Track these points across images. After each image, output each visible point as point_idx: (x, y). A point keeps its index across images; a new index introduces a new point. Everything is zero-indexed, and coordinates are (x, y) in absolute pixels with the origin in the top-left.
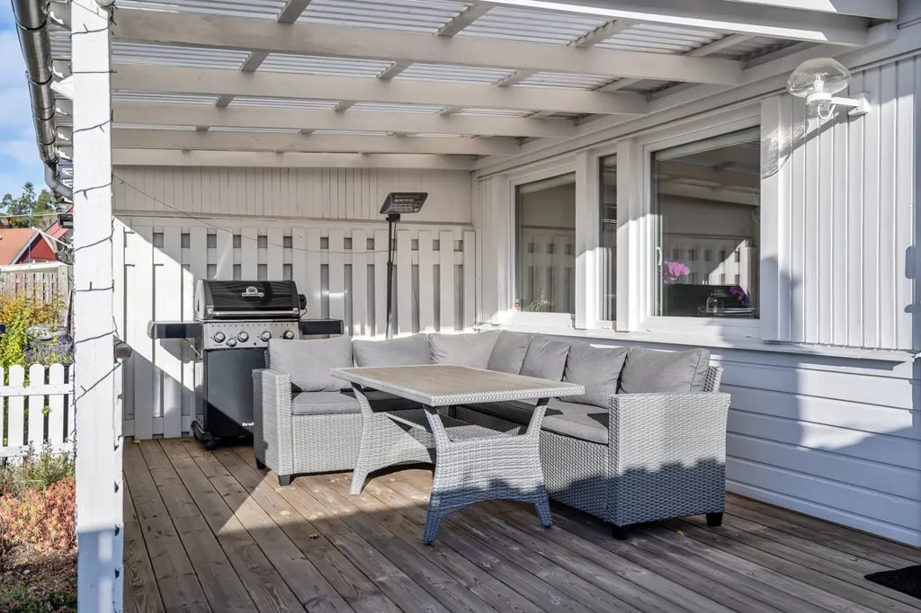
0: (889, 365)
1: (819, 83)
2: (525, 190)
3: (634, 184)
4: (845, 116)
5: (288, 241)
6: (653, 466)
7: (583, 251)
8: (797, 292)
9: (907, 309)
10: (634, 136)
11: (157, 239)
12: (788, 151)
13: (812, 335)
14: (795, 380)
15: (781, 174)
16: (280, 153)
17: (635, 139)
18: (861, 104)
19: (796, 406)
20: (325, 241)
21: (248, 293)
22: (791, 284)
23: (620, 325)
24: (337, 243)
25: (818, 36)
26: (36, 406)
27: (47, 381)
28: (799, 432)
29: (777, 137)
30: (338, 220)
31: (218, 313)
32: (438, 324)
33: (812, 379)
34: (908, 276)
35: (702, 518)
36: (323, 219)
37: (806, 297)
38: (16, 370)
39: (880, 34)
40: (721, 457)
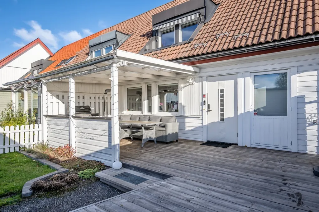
0: (198, 118)
1: (190, 80)
2: (128, 89)
3: (155, 90)
4: (192, 84)
5: (84, 97)
6: (171, 133)
7: (144, 100)
8: (185, 108)
9: (201, 110)
10: (155, 82)
11: (58, 97)
12: (183, 88)
13: (187, 114)
14: (184, 120)
15: (182, 91)
16: (83, 80)
17: (155, 83)
18: (195, 82)
19: (185, 124)
20: (90, 98)
21: (81, 108)
22: (184, 107)
23: (153, 113)
24: (93, 98)
25: (191, 73)
26: (32, 134)
27: (38, 128)
28: (185, 128)
29: (181, 85)
30: (92, 93)
31: (77, 112)
32: (107, 114)
33: (187, 120)
34: (201, 106)
35: (175, 141)
36: (90, 93)
37: (186, 109)
38: (27, 126)
39: (197, 74)
40: (178, 132)
